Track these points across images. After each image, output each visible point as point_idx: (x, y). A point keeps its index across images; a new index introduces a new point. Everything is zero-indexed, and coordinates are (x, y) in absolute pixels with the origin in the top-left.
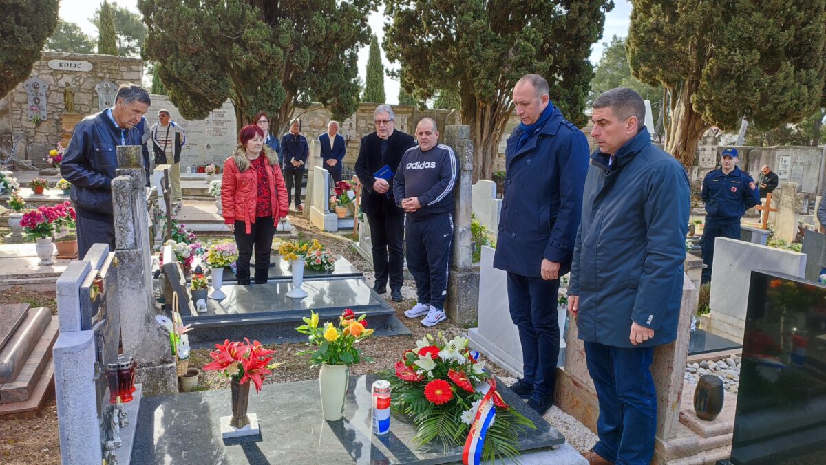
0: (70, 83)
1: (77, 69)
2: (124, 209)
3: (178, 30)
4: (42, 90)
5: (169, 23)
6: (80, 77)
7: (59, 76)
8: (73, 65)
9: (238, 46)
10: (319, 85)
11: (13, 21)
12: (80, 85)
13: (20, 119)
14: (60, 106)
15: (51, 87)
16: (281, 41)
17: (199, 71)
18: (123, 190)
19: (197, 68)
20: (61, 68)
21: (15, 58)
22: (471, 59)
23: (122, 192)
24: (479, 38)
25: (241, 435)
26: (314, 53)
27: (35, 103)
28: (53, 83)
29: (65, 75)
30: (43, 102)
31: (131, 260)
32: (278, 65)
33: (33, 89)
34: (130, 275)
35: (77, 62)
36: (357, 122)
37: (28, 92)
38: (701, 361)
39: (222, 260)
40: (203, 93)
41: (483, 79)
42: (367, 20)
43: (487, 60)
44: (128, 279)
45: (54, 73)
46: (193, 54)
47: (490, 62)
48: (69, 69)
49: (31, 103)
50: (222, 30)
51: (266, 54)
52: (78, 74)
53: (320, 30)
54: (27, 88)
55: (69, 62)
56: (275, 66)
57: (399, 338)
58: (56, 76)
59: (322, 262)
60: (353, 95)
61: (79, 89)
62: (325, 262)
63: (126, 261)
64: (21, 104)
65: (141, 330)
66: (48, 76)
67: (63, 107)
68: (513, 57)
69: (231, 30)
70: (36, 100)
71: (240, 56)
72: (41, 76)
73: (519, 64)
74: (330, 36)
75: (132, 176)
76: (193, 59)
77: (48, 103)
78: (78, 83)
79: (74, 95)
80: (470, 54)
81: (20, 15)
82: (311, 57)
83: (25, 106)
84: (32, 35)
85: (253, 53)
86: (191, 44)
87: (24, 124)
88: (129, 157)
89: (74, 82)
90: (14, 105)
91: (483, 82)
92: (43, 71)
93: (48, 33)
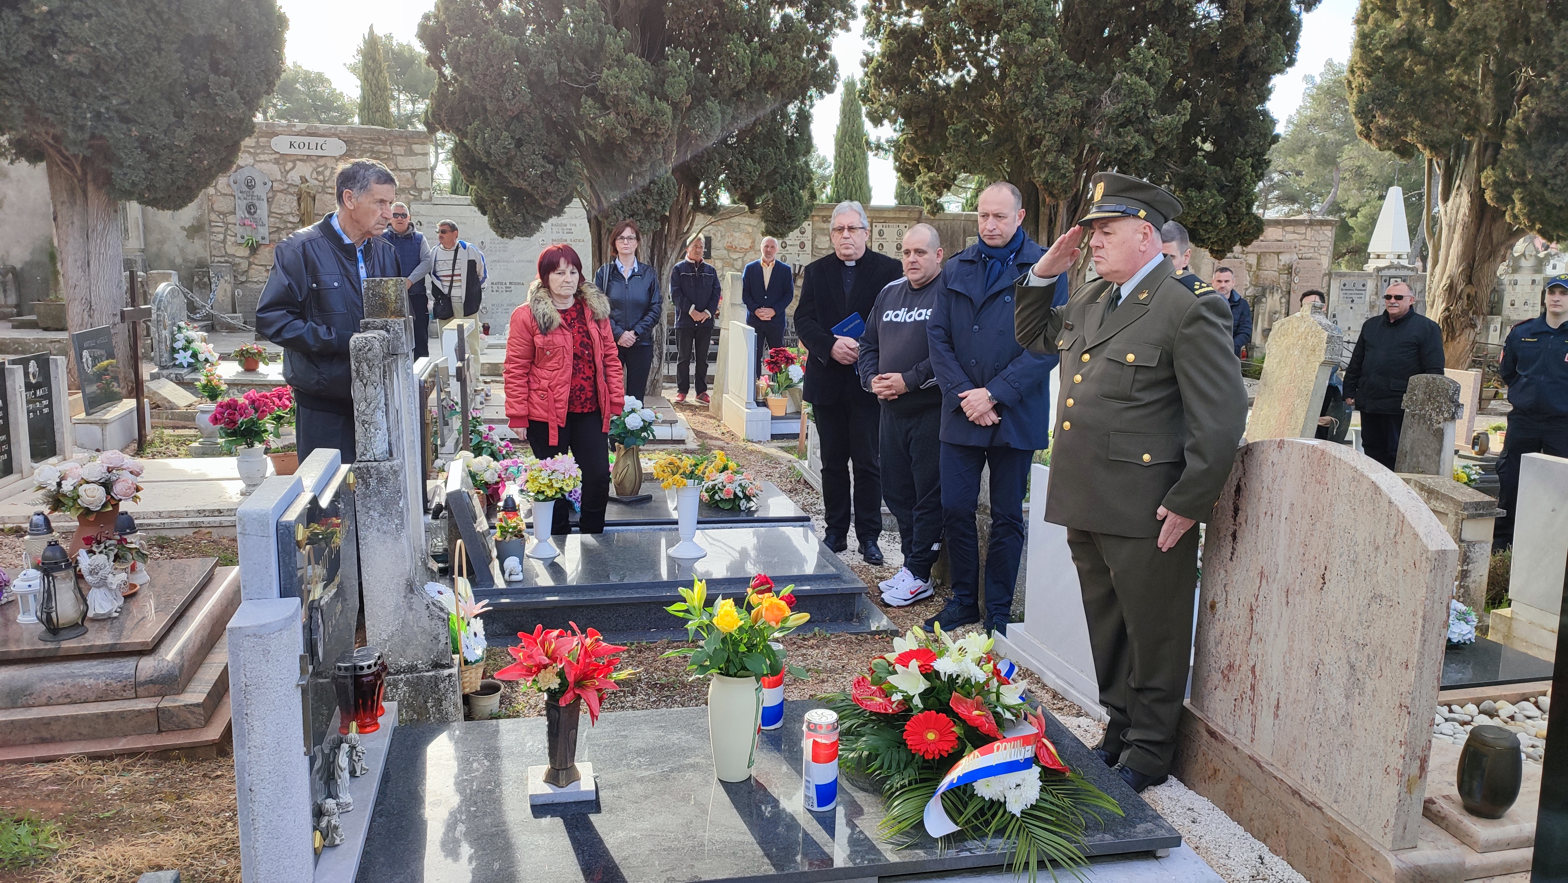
0: (308, 178)
1: (319, 152)
2: (370, 390)
3: (485, 75)
4: (260, 191)
5: (470, 64)
6: (325, 166)
7: (290, 165)
8: (313, 146)
9: (590, 102)
10: (738, 171)
11: (207, 67)
12: (325, 181)
13: (224, 241)
14: (291, 219)
15: (275, 185)
16: (669, 90)
17: (523, 148)
18: (370, 355)
19: (519, 143)
20: (292, 151)
21: (210, 132)
22: (1025, 114)
23: (367, 359)
24: (1041, 72)
25: (563, 800)
26: (730, 111)
27: (249, 213)
28: (279, 178)
29: (298, 163)
30: (263, 210)
31: (381, 480)
32: (663, 135)
33: (245, 189)
34: (380, 509)
35: (320, 140)
36: (813, 241)
37: (238, 194)
38: (1482, 700)
39: (551, 487)
40: (529, 189)
41: (1048, 151)
42: (828, 47)
43: (1058, 115)
44: (376, 515)
45: (281, 159)
46: (512, 118)
47: (1062, 119)
48: (305, 152)
49: (241, 213)
50: (562, 73)
51: (640, 115)
52: (322, 162)
53: (740, 67)
54: (234, 186)
55: (306, 140)
56: (658, 136)
57: (872, 639)
58: (285, 164)
59: (735, 494)
60: (803, 187)
61: (324, 188)
62: (741, 495)
63: (373, 482)
64: (224, 214)
65: (398, 607)
66: (271, 165)
67: (296, 220)
68: (1109, 107)
69: (578, 71)
70: (251, 209)
71: (594, 119)
72: (258, 166)
73: (1121, 120)
74: (759, 78)
75: (388, 331)
76: (512, 127)
77: (270, 212)
78: (321, 178)
79: (314, 198)
80: (1025, 105)
81: (219, 56)
82: (723, 120)
83: (231, 219)
84: (238, 92)
85: (618, 114)
86: (508, 100)
87: (231, 250)
88: (383, 297)
89: (315, 175)
90: (213, 217)
91: (1050, 158)
92: (262, 157)
93: (265, 87)
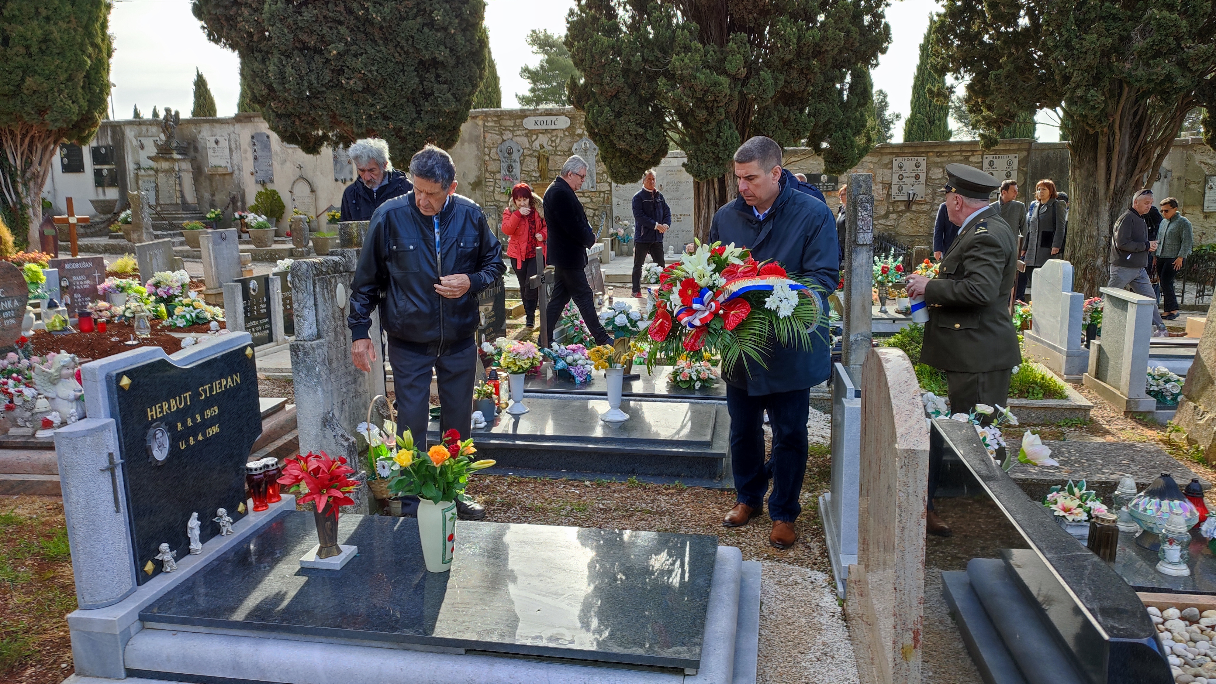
0: (545, 145)
1: (553, 127)
3: (591, 68)
4: (516, 156)
5: (582, 60)
6: (557, 136)
7: (534, 137)
8: (549, 122)
9: (664, 81)
10: (795, 123)
12: (556, 147)
13: (493, 192)
14: (534, 174)
15: (525, 151)
16: (728, 66)
17: (622, 118)
19: (618, 115)
20: (537, 127)
22: (1055, 54)
24: (1072, 18)
25: (320, 567)
26: (782, 77)
27: (509, 171)
28: (528, 146)
29: (540, 135)
30: (517, 170)
32: (721, 101)
33: (507, 155)
35: (553, 118)
37: (502, 159)
40: (628, 148)
41: (1078, 86)
42: (882, 16)
43: (1086, 53)
45: (529, 133)
46: (612, 97)
47: (1090, 57)
48: (544, 127)
49: (504, 172)
50: (645, 60)
51: (700, 87)
52: (554, 133)
53: (787, 43)
54: (500, 154)
55: (545, 118)
56: (717, 102)
58: (531, 137)
59: (691, 377)
60: (858, 132)
61: (555, 151)
62: (695, 378)
64: (494, 173)
66: (523, 138)
67: (537, 175)
68: (1138, 43)
69: (657, 59)
70: (510, 168)
71: (666, 93)
72: (515, 139)
73: (1150, 53)
74: (805, 49)
75: (344, 257)
76: (613, 103)
77: (522, 170)
78: (554, 144)
79: (548, 159)
80: (1056, 47)
82: (776, 84)
83: (498, 176)
85: (685, 87)
86: (608, 84)
87: (497, 197)
88: (350, 235)
89: (550, 143)
90: (487, 175)
91: (1079, 92)
92: (518, 133)
